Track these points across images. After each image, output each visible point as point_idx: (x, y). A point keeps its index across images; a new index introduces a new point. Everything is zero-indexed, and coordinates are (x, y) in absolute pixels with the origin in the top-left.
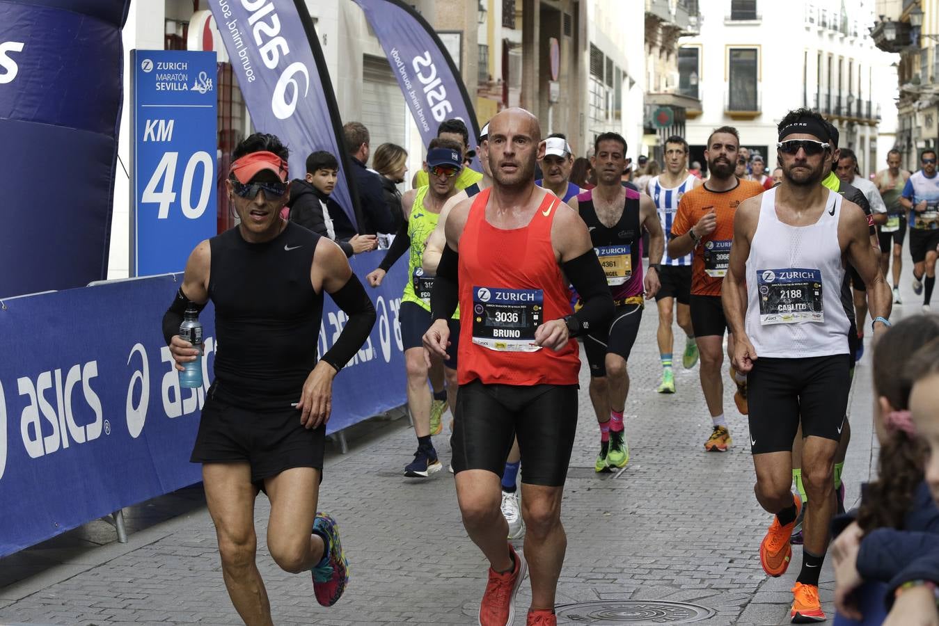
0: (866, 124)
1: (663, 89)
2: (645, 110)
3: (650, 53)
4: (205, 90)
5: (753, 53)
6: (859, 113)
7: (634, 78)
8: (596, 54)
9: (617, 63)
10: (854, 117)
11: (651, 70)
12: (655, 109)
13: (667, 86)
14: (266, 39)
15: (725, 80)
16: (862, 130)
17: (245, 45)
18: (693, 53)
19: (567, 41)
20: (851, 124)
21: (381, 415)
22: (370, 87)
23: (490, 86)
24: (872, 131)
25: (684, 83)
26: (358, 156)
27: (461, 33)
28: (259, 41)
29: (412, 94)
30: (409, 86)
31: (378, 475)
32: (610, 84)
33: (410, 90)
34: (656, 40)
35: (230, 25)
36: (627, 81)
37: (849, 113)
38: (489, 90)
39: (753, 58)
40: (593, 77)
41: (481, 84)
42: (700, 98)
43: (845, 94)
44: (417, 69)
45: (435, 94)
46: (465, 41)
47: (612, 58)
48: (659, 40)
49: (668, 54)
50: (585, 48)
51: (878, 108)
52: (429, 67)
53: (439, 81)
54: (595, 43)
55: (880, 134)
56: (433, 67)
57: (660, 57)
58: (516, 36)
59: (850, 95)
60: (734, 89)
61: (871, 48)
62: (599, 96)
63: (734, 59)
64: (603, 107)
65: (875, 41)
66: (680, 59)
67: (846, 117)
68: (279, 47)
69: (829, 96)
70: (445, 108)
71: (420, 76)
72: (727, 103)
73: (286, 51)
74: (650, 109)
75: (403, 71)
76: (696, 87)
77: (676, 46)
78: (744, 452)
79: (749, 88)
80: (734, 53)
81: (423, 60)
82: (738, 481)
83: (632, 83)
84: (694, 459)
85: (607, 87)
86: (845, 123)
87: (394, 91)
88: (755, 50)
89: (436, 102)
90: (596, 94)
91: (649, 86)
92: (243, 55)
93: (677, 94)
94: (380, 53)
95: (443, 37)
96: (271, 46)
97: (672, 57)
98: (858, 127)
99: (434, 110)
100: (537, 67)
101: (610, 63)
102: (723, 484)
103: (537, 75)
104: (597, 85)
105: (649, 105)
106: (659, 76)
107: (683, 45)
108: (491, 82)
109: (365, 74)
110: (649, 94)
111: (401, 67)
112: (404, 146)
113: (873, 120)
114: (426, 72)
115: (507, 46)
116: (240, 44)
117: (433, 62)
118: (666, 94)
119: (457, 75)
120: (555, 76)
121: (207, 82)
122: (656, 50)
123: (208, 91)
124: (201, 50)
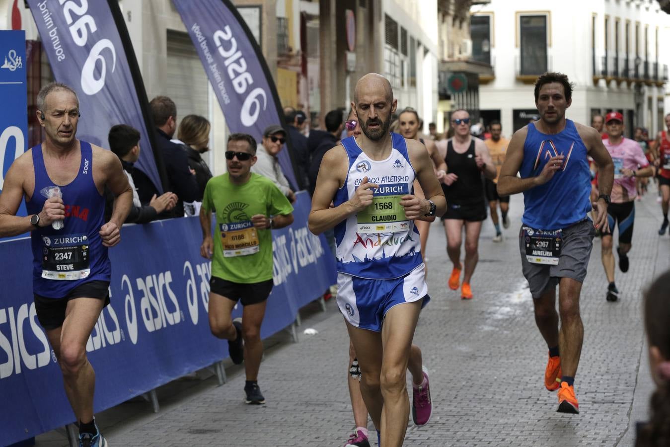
0: (654, 85)
1: (457, 55)
2: (439, 77)
3: (443, 21)
4: (15, 67)
5: (543, 19)
6: (646, 74)
7: (428, 46)
8: (391, 24)
9: (411, 32)
10: (642, 78)
11: (445, 38)
12: (449, 75)
13: (460, 53)
14: (75, 17)
15: (516, 46)
16: (650, 91)
17: (55, 25)
18: (485, 21)
19: (362, 13)
20: (639, 86)
21: (189, 375)
22: (174, 61)
23: (290, 57)
24: (659, 92)
25: (477, 49)
26: (165, 129)
27: (260, 7)
28: (69, 20)
29: (214, 68)
30: (210, 60)
31: (190, 432)
32: (405, 52)
33: (212, 64)
34: (449, 9)
35: (41, 6)
36: (421, 50)
37: (636, 75)
38: (290, 60)
39: (542, 24)
40: (389, 46)
41: (280, 55)
42: (492, 63)
43: (632, 56)
44: (218, 43)
45: (235, 66)
46: (264, 15)
47: (406, 27)
48: (452, 9)
49: (461, 23)
50: (380, 19)
51: (665, 69)
52: (229, 42)
53: (239, 54)
54: (390, 13)
55: (667, 95)
56: (234, 41)
57: (453, 25)
58: (314, 9)
59: (638, 57)
60: (525, 54)
61: (657, 11)
62: (394, 64)
63: (525, 26)
64: (398, 74)
65: (661, 5)
66: (473, 27)
67: (633, 79)
68: (87, 25)
69: (616, 59)
70: (246, 79)
71: (221, 50)
72: (518, 68)
73: (93, 28)
74: (445, 76)
75: (204, 46)
76: (488, 54)
77: (468, 15)
78: (538, 402)
79: (539, 54)
80: (524, 20)
81: (224, 34)
82: (533, 430)
83: (426, 51)
84: (491, 410)
85: (401, 56)
86: (633, 85)
87: (196, 64)
88: (544, 17)
89: (237, 74)
90: (392, 63)
91: (442, 53)
92: (53, 35)
93: (471, 60)
94: (182, 28)
95: (243, 12)
96: (80, 23)
97: (465, 25)
98: (645, 89)
99: (235, 83)
100: (334, 38)
101: (404, 32)
102: (518, 433)
103: (334, 46)
104: (393, 54)
105: (444, 72)
106: (452, 44)
107: (474, 13)
108: (291, 53)
109: (169, 49)
110: (443, 62)
111: (203, 41)
112: (208, 117)
113: (660, 80)
114: (227, 45)
115: (305, 18)
116: (50, 24)
117: (233, 36)
118: (459, 60)
119: (257, 49)
120: (351, 47)
121: (17, 60)
122: (449, 19)
123: (17, 68)
124: (10, 28)
